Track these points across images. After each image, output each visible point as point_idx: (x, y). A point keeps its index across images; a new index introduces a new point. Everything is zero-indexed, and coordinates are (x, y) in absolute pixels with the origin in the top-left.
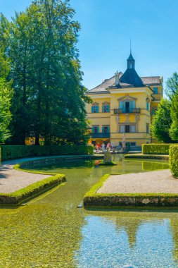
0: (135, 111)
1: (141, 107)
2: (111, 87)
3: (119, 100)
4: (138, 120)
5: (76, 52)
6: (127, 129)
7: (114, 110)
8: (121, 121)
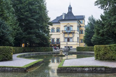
1: (75, 30)
4: (74, 36)
7: (62, 31)
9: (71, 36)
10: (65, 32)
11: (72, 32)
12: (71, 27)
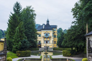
3: (44, 33)
8: (45, 40)
9: (48, 39)
10: (45, 37)
11: (49, 37)
12: (49, 34)
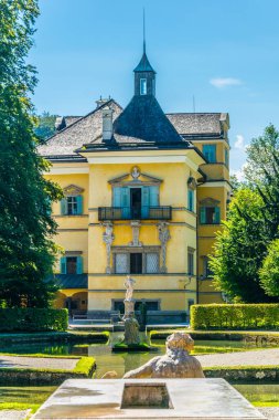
0: (159, 213)
1: (174, 203)
2: (91, 148)
3: (114, 182)
4: (166, 239)
5: (30, 74)
6: (136, 264)
7: (100, 209)
8: (119, 242)
10: (118, 215)
11: (155, 215)
12: (154, 188)
